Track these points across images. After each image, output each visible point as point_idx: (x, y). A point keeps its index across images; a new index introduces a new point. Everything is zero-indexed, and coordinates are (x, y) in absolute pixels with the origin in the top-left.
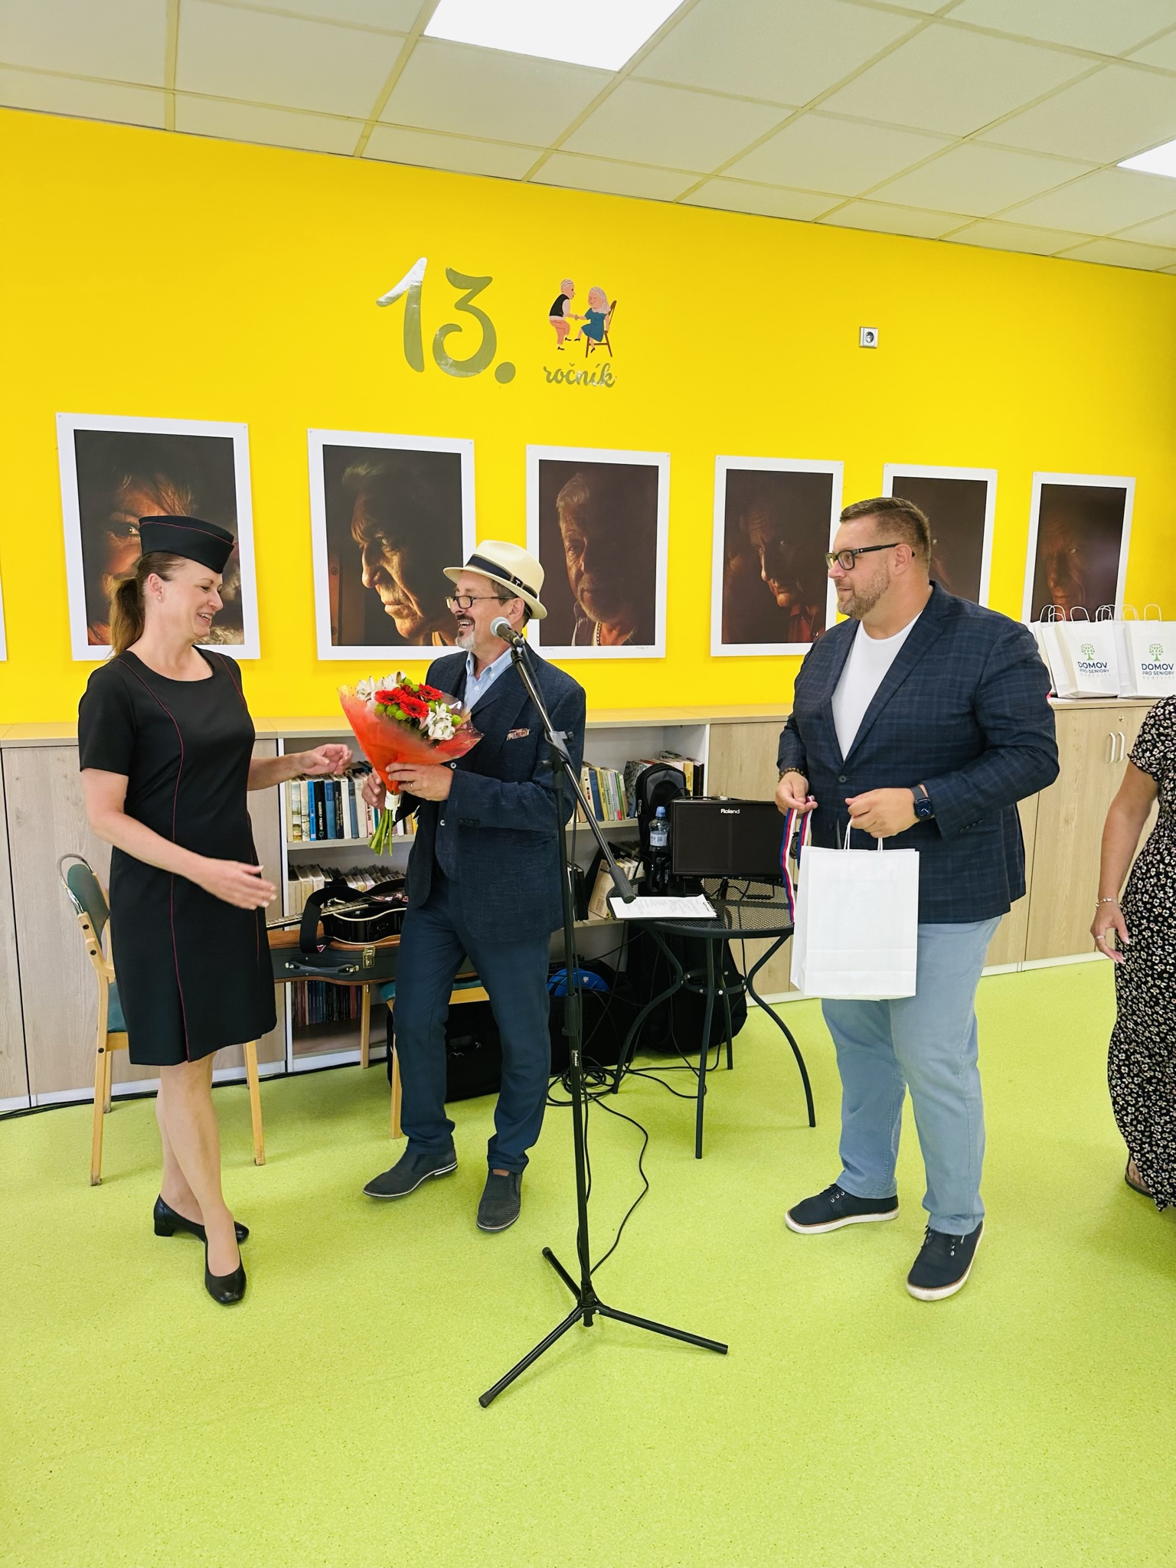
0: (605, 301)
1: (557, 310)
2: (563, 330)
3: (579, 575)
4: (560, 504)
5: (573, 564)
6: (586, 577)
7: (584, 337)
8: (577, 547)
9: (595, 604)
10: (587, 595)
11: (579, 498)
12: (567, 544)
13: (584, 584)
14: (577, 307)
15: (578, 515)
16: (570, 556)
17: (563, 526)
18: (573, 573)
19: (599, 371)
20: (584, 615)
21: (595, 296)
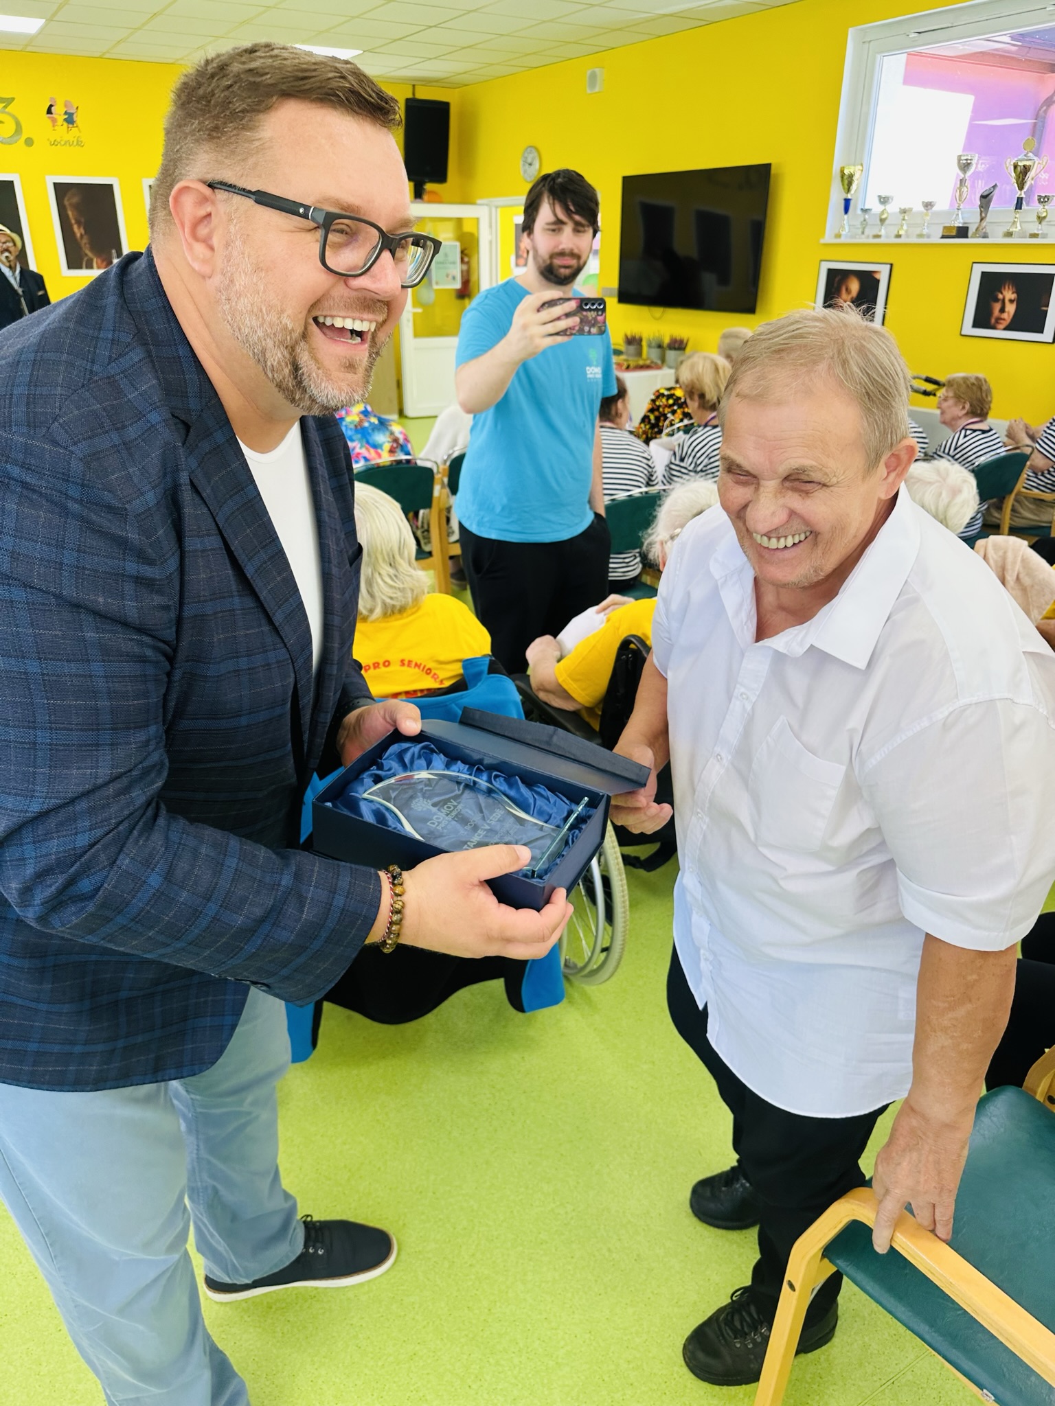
0: (72, 107)
1: (49, 111)
2: (54, 121)
3: (82, 235)
4: (66, 203)
5: (78, 231)
6: (85, 237)
7: (65, 124)
8: (79, 223)
9: (92, 249)
10: (87, 246)
11: (75, 200)
12: (73, 221)
13: (85, 240)
14: (59, 110)
15: (76, 207)
16: (75, 227)
17: (70, 213)
18: (78, 235)
19: (75, 140)
20: (86, 255)
21: (67, 104)
